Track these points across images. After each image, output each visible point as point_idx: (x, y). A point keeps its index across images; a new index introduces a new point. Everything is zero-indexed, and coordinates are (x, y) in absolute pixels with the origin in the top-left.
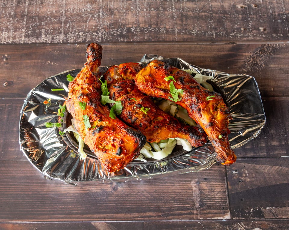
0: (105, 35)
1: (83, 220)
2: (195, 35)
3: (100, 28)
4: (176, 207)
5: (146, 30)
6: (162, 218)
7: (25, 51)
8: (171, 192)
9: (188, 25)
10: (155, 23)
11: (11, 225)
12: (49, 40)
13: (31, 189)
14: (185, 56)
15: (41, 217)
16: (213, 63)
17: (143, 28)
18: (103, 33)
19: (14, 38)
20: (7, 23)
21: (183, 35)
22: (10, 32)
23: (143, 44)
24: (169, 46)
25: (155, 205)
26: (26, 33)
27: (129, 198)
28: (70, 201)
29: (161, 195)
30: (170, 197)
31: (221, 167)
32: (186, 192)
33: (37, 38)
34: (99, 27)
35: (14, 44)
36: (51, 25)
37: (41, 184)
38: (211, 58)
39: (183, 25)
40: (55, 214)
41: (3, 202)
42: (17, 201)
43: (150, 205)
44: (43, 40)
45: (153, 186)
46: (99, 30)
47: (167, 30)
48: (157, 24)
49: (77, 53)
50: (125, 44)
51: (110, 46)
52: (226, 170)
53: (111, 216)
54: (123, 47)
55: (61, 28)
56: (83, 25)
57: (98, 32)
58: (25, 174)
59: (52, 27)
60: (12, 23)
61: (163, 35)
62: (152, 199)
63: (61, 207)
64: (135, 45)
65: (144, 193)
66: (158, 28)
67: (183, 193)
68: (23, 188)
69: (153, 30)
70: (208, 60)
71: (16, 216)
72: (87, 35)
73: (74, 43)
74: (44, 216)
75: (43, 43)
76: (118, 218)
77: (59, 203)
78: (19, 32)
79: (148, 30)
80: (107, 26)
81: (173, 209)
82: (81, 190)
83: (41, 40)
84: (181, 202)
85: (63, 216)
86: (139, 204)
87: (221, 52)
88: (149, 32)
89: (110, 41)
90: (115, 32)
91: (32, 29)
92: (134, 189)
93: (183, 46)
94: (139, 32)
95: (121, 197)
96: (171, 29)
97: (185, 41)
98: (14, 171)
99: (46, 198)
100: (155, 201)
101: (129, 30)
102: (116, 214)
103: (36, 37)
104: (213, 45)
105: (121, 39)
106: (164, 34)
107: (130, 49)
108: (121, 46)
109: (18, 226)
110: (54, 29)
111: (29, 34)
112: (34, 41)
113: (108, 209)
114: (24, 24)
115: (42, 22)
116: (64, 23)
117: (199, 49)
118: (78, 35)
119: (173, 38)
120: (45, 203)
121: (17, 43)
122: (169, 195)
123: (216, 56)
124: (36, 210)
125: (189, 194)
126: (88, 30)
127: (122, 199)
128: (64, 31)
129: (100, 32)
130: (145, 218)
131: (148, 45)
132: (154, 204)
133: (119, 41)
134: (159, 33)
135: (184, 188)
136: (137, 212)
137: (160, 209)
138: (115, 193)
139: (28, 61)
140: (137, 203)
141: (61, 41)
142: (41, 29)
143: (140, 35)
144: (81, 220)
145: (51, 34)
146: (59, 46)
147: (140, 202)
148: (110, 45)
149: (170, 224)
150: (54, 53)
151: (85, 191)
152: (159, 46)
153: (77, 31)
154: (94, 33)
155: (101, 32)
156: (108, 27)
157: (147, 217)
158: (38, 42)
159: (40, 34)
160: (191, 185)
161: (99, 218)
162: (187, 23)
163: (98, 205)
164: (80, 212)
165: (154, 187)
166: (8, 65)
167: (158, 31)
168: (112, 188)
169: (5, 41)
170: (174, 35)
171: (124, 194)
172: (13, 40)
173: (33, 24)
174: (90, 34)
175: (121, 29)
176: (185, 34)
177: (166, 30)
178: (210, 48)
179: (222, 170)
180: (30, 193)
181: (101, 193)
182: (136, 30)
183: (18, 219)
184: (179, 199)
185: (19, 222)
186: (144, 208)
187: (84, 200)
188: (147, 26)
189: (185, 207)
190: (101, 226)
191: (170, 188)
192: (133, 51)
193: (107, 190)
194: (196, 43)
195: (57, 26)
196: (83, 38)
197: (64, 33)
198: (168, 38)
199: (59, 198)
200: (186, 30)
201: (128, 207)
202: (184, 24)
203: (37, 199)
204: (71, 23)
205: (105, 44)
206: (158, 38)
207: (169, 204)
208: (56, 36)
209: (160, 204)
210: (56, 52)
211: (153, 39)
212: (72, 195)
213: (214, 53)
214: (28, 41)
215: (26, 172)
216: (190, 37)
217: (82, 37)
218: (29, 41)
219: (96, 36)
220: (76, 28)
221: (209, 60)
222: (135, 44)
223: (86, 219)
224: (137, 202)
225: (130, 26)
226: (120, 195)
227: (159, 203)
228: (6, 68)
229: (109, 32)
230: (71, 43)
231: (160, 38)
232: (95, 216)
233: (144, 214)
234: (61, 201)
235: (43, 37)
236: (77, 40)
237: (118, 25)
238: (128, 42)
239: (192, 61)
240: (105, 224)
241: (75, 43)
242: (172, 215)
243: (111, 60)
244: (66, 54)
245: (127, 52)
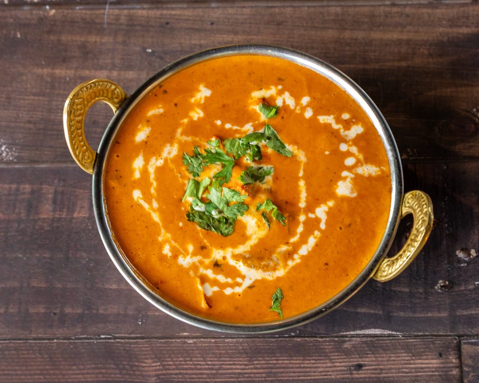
14: (356, 39)
16: (435, 60)
24: (312, 10)
31: (449, 361)
38: (431, 45)
49: (49, 32)
50: (185, 6)
52: (462, 371)
54: (180, 15)
64: (213, 8)
70: (422, 50)
73: (42, 3)
87: (460, 26)
93: (351, 11)
104: (437, 8)
107: (200, 20)
108: (174, 12)
117: (397, 20)
123: (445, 39)
131: (252, 7)
148: (143, 9)
152: (283, 10)
178: (430, 16)
179: (451, 371)
192: (209, 27)
205: (130, 6)
213: (441, 29)
221: (426, 52)
230: (32, 4)
239: (377, 54)
241: (45, 5)
243: (144, 56)
244: (19, 36)
245: (192, 29)
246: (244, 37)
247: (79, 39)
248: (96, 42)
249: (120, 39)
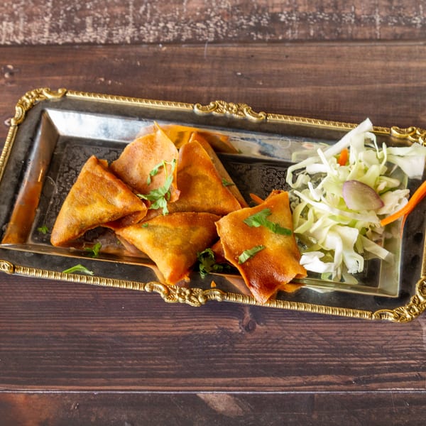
0: (222, 27)
1: (180, 388)
2: (419, 26)
3: (212, 15)
4: (385, 365)
5: (311, 17)
6: (354, 387)
7: (51, 59)
8: (373, 336)
9: (404, 8)
10: (332, 4)
11: (22, 396)
12: (101, 37)
13: (65, 326)
14: (398, 68)
15: (87, 381)
17: (304, 15)
18: (219, 24)
19: (28, 33)
20: (11, 6)
21: (394, 28)
22: (17, 22)
23: (305, 44)
24: (363, 48)
25: (338, 361)
26: (54, 25)
27: (279, 346)
28: (151, 350)
29: (350, 340)
30: (371, 345)
32: (408, 335)
33: (77, 34)
34: (209, 13)
35: (27, 46)
36: (106, 10)
37: (87, 318)
39: (393, 8)
40: (119, 377)
41: (5, 351)
42: (35, 349)
43: (326, 361)
44: (88, 38)
45: (334, 323)
46: (209, 18)
47: (359, 18)
48: (336, 7)
49: (162, 62)
50: (266, 45)
51: (235, 49)
53: (241, 382)
54: (262, 51)
55: (128, 14)
56: (175, 9)
57: (208, 22)
58: (52, 297)
59: (110, 14)
60: (23, 6)
61: (350, 29)
62: (331, 349)
63: (130, 362)
64: (288, 47)
65: (314, 338)
66: (338, 14)
67: (403, 338)
68: (47, 324)
69: (327, 19)
71: (32, 378)
72: (183, 27)
73: (156, 43)
74: (94, 380)
75: (89, 43)
76: (256, 386)
77: (126, 355)
78: (38, 22)
79: (315, 18)
80: (228, 10)
81: (380, 370)
82: (175, 329)
83: (84, 37)
84: (396, 356)
85: (136, 380)
86: (303, 359)
88: (318, 22)
89: (233, 39)
90: (245, 21)
91: (66, 17)
92: (292, 328)
93: (394, 49)
94: (297, 21)
95: (263, 344)
96: (366, 16)
97: (396, 38)
98: (27, 291)
99: (97, 345)
100: (338, 352)
101: (274, 18)
102: (252, 378)
103: (74, 31)
105: (257, 34)
106: (352, 26)
107: (278, 54)
108: (257, 49)
109: (37, 399)
110: (113, 17)
111: (58, 26)
112: (69, 40)
113: (234, 367)
114: (48, 7)
115: (87, 4)
116: (135, 5)
118: (165, 27)
119: (370, 33)
120: (95, 353)
121: (33, 43)
122: (370, 341)
124: (75, 367)
125: (413, 340)
126: (186, 19)
127: (265, 349)
128: (134, 20)
129: (211, 21)
130: (317, 387)
131: (317, 46)
132: (337, 359)
133: (252, 38)
134: (340, 23)
135: (403, 328)
136: (300, 373)
137: (350, 370)
138: (249, 337)
139: (57, 78)
140: (298, 357)
141: (128, 39)
142: (85, 17)
143: (298, 28)
144: (175, 388)
145: (106, 26)
146: (124, 50)
147: (304, 355)
148: (234, 46)
149: (374, 398)
150: (114, 62)
151: (183, 331)
152: (341, 48)
153: (161, 19)
154: (198, 25)
155: (214, 22)
156: (230, 13)
157: (322, 384)
158: (77, 40)
159: (82, 27)
160: (418, 322)
161: (214, 385)
162: (400, 4)
163: (212, 359)
164: (172, 372)
165: (335, 325)
166: (14, 85)
167: (339, 20)
168: (243, 326)
169: (7, 39)
170: (373, 27)
171: (268, 338)
172: (25, 37)
173: (66, 7)
174: (189, 26)
175: (257, 15)
176: (399, 24)
177: (355, 18)
180: (63, 334)
181: (219, 337)
182: (289, 18)
183: (37, 384)
184: (393, 348)
185: (40, 391)
186: (315, 366)
187: (180, 350)
188: (315, 10)
189: (406, 366)
190: (219, 401)
191: (371, 327)
192: (284, 59)
193: (231, 331)
194: (421, 43)
195: (118, 10)
196: (176, 33)
197: (134, 24)
198: (359, 33)
199: (127, 344)
200: (400, 18)
201: (279, 365)
202: (396, 7)
203: (79, 346)
204: (148, 5)
205: (224, 45)
206: (339, 34)
207: (370, 359)
208: (118, 30)
209: (349, 359)
210: (116, 59)
211: (327, 34)
212: (154, 338)
214: (57, 39)
215: (55, 293)
216: (407, 30)
217: (172, 31)
218: (59, 40)
219: (203, 29)
220: (160, 14)
222: (287, 44)
223: (186, 386)
224: (300, 354)
225: (277, 10)
226: (260, 340)
227: (347, 357)
228: (11, 91)
229: (232, 22)
230: (149, 43)
231: (342, 33)
232: (207, 380)
233: (315, 379)
234: (131, 351)
235: (89, 33)
236: (162, 37)
237: (250, 9)
238: (273, 42)
240: (229, 397)
241: (158, 44)
242: (376, 381)
243: (235, 77)
244: (139, 64)
245: (272, 60)
246: (312, 66)
247: (185, 66)
248: (198, 68)
249: (216, 66)
